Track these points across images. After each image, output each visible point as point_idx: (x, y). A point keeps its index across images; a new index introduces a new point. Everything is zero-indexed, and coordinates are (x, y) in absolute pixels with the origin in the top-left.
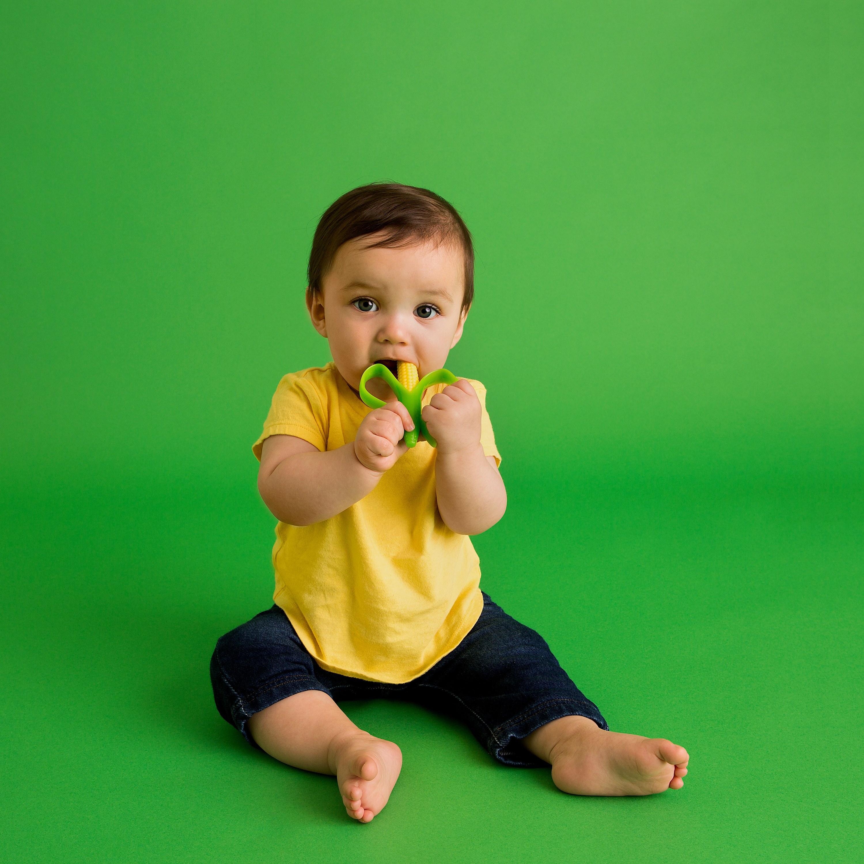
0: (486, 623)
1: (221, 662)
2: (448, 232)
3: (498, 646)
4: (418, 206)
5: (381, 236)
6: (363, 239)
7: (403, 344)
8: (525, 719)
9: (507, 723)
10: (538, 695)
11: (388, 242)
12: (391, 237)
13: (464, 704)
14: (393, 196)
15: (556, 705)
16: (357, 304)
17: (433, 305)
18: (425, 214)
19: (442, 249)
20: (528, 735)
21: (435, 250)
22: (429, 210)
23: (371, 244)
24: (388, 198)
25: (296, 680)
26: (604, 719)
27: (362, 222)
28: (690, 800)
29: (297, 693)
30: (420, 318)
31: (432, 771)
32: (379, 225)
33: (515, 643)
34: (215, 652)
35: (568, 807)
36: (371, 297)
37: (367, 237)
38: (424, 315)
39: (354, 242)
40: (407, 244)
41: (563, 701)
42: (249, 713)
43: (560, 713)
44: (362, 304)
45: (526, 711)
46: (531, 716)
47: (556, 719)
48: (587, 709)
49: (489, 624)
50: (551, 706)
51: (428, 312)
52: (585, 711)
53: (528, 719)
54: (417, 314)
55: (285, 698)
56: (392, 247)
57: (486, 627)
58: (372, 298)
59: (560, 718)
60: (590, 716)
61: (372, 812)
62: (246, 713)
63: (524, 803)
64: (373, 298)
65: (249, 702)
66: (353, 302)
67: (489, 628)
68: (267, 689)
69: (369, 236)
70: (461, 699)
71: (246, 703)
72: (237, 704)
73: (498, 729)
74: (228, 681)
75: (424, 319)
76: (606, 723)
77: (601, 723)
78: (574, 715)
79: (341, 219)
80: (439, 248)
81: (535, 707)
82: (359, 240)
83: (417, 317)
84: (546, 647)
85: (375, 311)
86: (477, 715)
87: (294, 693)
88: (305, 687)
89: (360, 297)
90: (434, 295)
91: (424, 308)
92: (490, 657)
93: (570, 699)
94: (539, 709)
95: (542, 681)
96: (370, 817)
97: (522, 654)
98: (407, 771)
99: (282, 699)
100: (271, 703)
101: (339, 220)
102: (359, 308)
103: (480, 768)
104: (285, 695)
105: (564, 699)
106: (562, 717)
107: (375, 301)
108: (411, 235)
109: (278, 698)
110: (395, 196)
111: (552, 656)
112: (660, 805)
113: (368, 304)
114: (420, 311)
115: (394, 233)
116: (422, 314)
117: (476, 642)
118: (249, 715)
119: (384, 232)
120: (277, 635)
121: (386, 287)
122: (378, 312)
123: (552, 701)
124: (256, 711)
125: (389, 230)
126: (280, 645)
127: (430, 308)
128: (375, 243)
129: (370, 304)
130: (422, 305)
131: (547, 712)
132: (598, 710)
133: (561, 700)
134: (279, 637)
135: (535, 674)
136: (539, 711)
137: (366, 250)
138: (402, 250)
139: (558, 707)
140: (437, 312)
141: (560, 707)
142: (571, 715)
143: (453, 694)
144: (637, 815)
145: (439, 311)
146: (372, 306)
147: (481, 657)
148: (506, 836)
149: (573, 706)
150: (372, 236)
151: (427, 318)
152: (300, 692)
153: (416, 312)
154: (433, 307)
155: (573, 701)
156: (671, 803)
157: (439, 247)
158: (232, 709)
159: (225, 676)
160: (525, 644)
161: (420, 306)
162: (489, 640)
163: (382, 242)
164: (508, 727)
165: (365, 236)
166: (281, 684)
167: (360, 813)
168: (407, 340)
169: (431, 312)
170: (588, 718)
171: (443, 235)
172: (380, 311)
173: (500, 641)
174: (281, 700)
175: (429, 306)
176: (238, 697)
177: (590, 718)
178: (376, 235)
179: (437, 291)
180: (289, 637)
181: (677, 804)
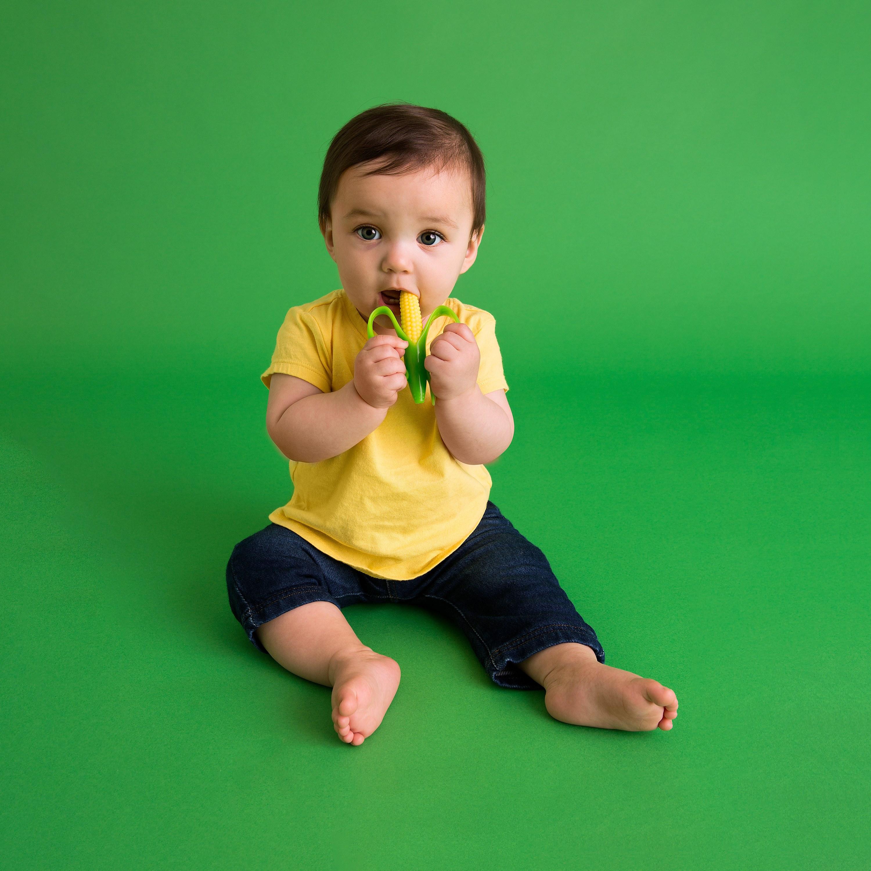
0: (491, 539)
1: (234, 571)
2: (451, 156)
3: (500, 565)
4: (421, 130)
5: (381, 162)
6: (364, 165)
7: (405, 272)
8: (522, 643)
9: (505, 645)
10: (536, 620)
11: (387, 168)
12: (390, 163)
13: (465, 619)
14: (397, 120)
15: (552, 631)
16: (360, 232)
17: (436, 231)
18: (427, 138)
19: (444, 175)
20: (524, 660)
21: (435, 176)
22: (433, 134)
23: (370, 171)
24: (391, 122)
25: (303, 591)
26: (600, 645)
27: (364, 147)
28: (681, 739)
29: (303, 605)
30: (424, 245)
31: (429, 689)
32: (378, 151)
33: (516, 563)
34: (231, 559)
35: (559, 740)
36: (371, 225)
37: (366, 164)
38: (429, 242)
39: (354, 169)
40: (407, 170)
41: (560, 627)
42: (256, 623)
43: (556, 640)
44: (365, 232)
45: (524, 635)
46: (528, 640)
47: (552, 646)
48: (584, 635)
49: (493, 541)
50: (548, 632)
51: (433, 239)
52: (581, 638)
53: (525, 644)
54: (421, 242)
55: (292, 609)
56: (390, 173)
57: (490, 544)
58: (373, 225)
59: (556, 645)
60: (586, 643)
61: (362, 735)
62: (254, 623)
63: (515, 731)
64: (376, 226)
65: (257, 612)
66: (356, 230)
67: (493, 545)
68: (274, 600)
69: (369, 162)
70: (463, 614)
71: (255, 613)
72: (246, 613)
73: (496, 651)
74: (240, 590)
75: (428, 246)
76: (602, 648)
77: (596, 649)
78: (569, 642)
79: (345, 145)
80: (441, 174)
81: (532, 631)
82: (359, 166)
83: (420, 244)
84: (547, 567)
85: (378, 239)
86: (477, 633)
87: (301, 605)
88: (311, 598)
89: (361, 225)
90: (436, 222)
91: (428, 235)
92: (492, 575)
93: (566, 625)
94: (536, 634)
95: (540, 604)
96: (360, 740)
97: (522, 575)
98: (406, 687)
99: (289, 611)
100: (278, 614)
101: (343, 146)
102: (362, 236)
103: (477, 687)
104: (291, 606)
105: (561, 624)
106: (558, 644)
107: (377, 228)
108: (411, 161)
109: (284, 610)
110: (399, 119)
111: (552, 576)
112: (651, 743)
113: (371, 232)
114: (424, 238)
115: (393, 160)
116: (426, 241)
117: (480, 558)
118: (256, 625)
119: (383, 158)
120: (289, 546)
121: (385, 215)
122: (380, 240)
123: (549, 626)
124: (264, 622)
125: (389, 156)
126: (290, 557)
127: (434, 234)
128: (374, 170)
129: (374, 232)
130: (425, 232)
131: (543, 638)
132: (595, 634)
133: (558, 626)
134: (292, 548)
135: (534, 595)
136: (536, 636)
137: (365, 177)
138: (400, 177)
139: (554, 633)
140: (442, 238)
141: (556, 634)
142: (567, 642)
143: (457, 608)
144: (626, 753)
145: (443, 238)
146: (375, 233)
147: (483, 575)
148: (493, 770)
149: (569, 632)
150: (372, 163)
151: (432, 245)
152: (306, 603)
153: (420, 239)
154: (437, 233)
155: (569, 627)
156: (662, 741)
157: (440, 172)
158: (242, 618)
159: (237, 585)
160: (527, 564)
161: (423, 233)
162: (492, 558)
163: (381, 169)
164: (506, 650)
165: (365, 163)
166: (288, 596)
167: (349, 738)
168: (410, 269)
169: (435, 239)
170: (584, 645)
171: (446, 160)
172: (383, 238)
173: (502, 560)
174: (287, 612)
175: (433, 232)
176: (247, 606)
177: (586, 645)
178: (376, 161)
179: (438, 218)
180: (301, 548)
181: (668, 742)
